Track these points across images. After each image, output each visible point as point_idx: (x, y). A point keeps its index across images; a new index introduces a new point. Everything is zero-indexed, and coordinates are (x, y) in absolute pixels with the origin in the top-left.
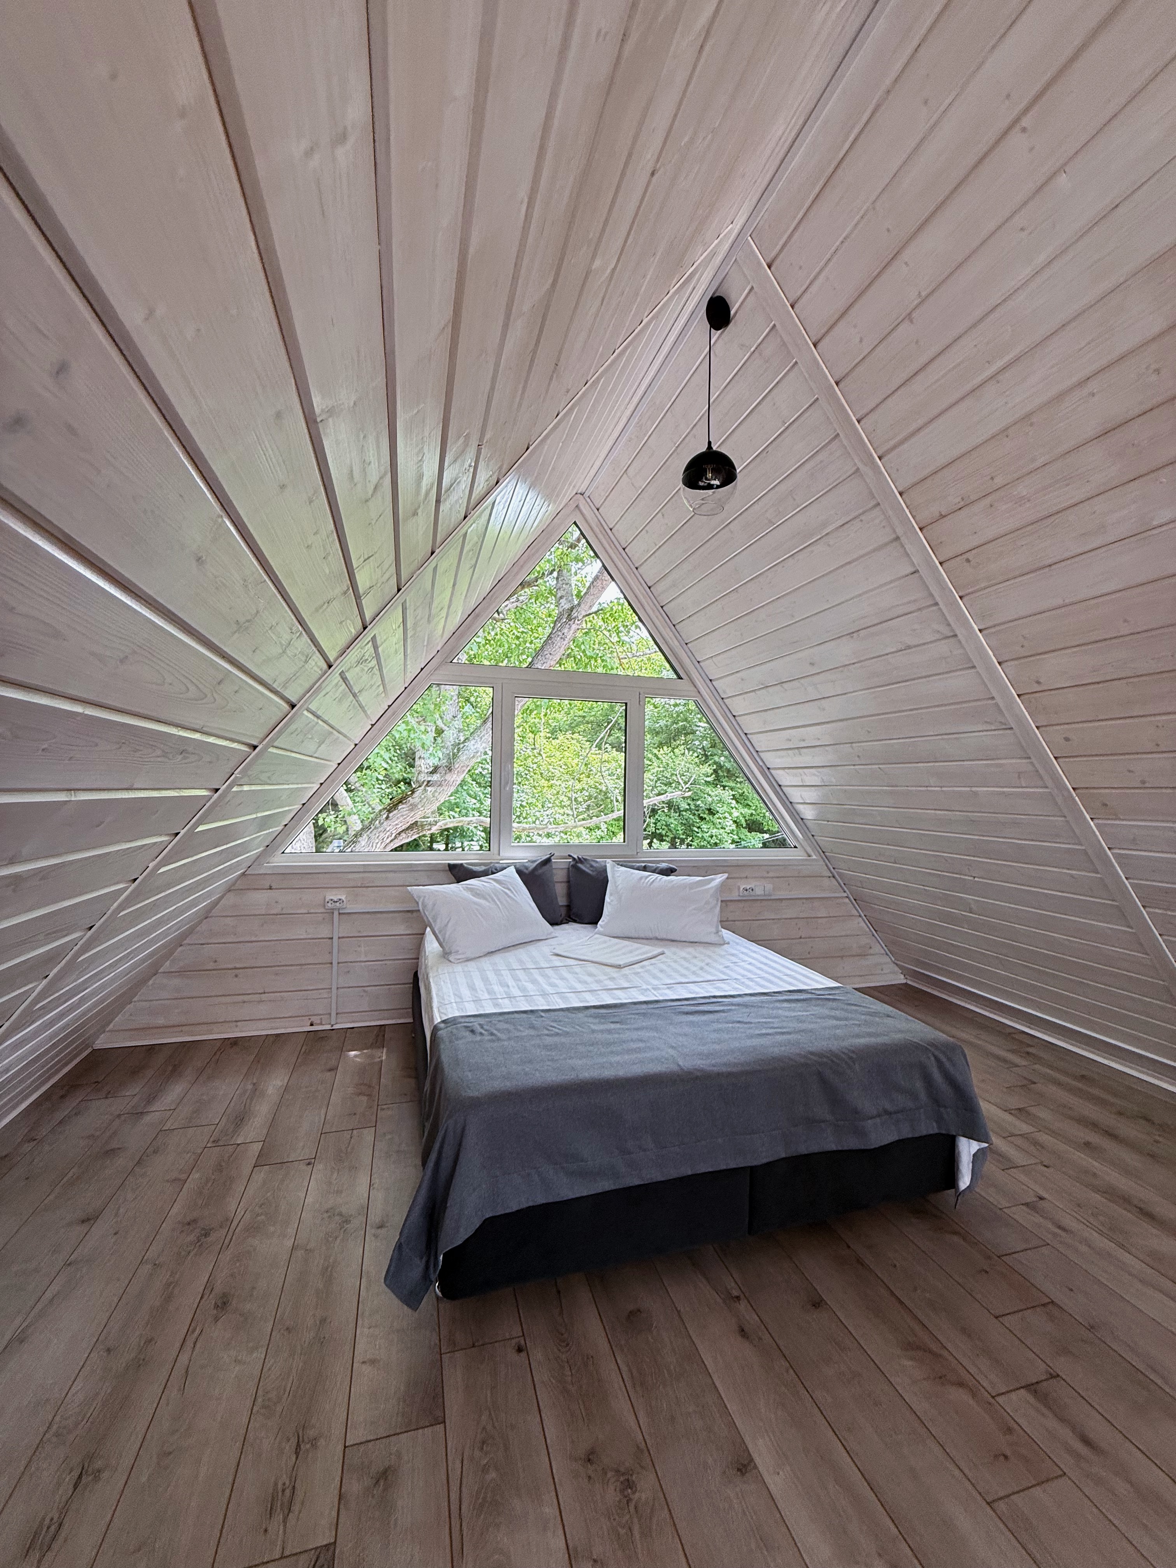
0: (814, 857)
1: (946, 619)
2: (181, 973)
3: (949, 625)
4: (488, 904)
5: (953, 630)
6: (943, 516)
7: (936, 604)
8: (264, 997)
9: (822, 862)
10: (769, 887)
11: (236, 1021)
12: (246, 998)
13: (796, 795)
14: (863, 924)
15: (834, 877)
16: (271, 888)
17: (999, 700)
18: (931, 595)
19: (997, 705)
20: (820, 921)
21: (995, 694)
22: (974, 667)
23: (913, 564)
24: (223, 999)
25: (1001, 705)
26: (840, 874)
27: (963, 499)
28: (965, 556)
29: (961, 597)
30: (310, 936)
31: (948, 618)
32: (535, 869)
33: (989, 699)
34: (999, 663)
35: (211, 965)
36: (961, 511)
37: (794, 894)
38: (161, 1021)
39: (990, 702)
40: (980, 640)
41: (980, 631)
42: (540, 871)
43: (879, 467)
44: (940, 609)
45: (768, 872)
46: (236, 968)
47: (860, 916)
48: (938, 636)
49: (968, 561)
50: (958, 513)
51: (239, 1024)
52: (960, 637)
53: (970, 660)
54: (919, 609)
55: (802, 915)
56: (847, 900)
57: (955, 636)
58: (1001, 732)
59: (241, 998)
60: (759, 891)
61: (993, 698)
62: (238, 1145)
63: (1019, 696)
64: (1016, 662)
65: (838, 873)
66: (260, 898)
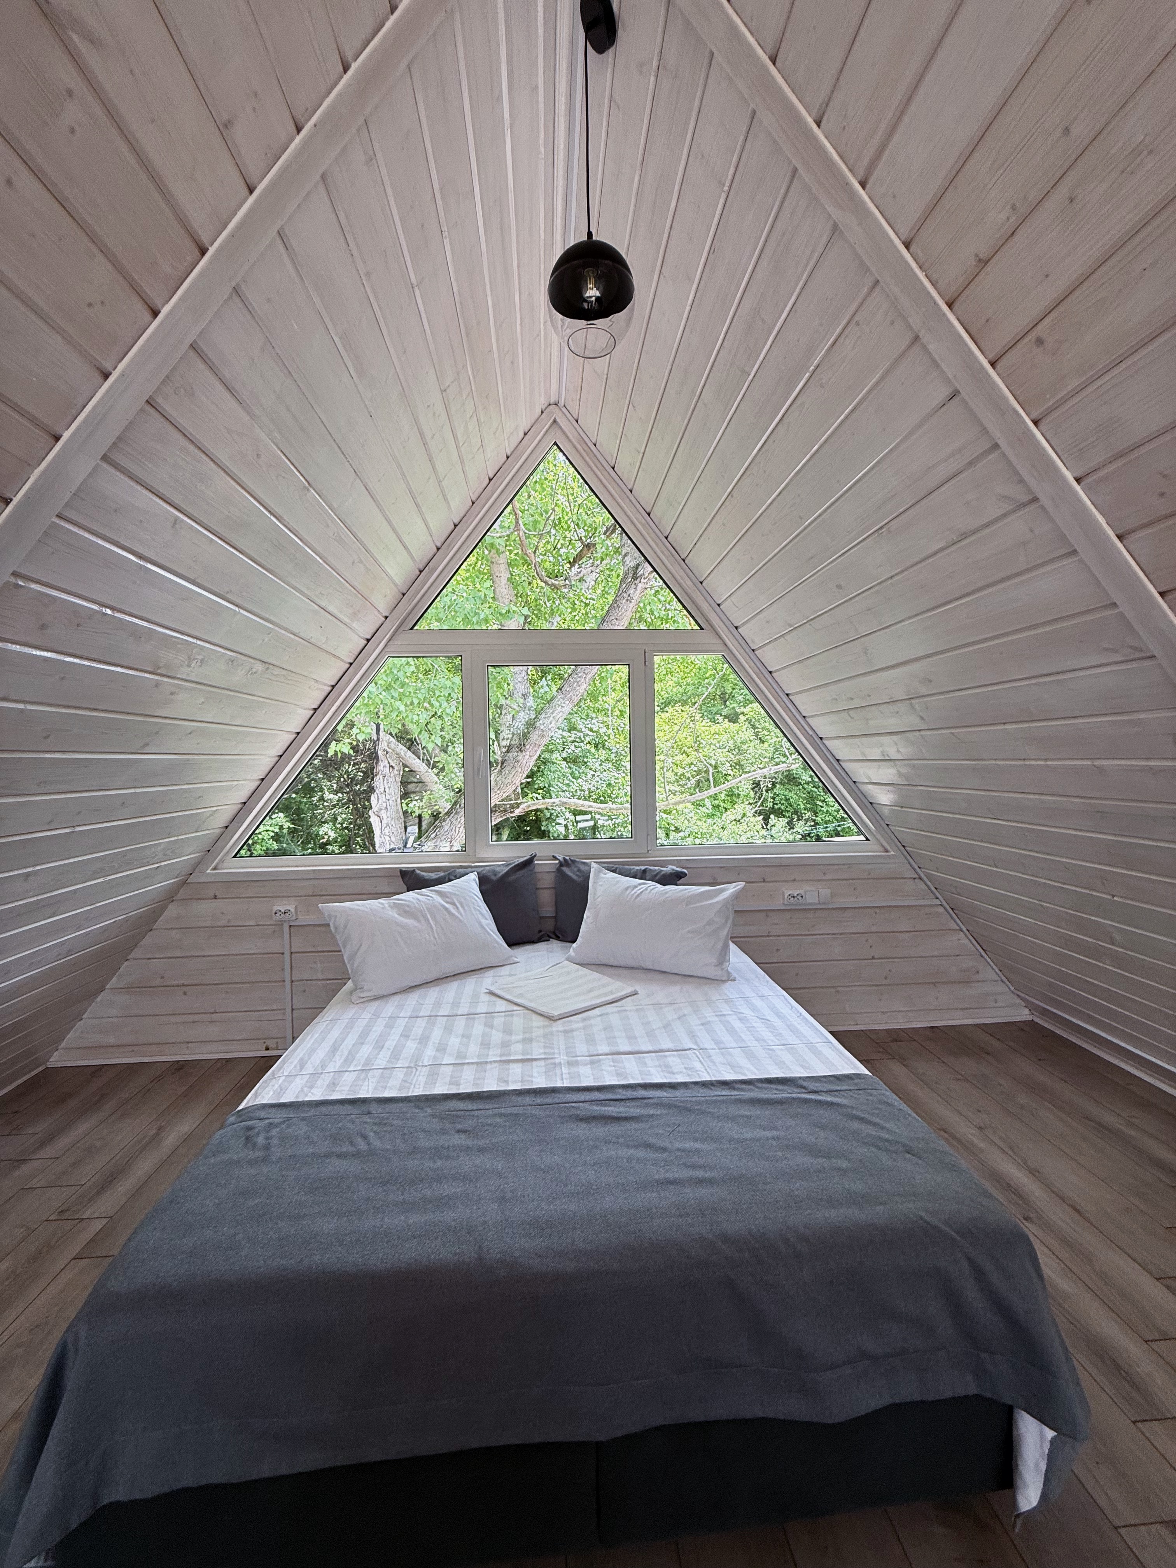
0: (892, 853)
1: (1017, 473)
2: (129, 989)
3: (1022, 481)
4: (417, 924)
5: (1030, 491)
6: (983, 263)
7: (996, 446)
8: (215, 1017)
9: (903, 859)
10: (825, 892)
11: (188, 1043)
12: (197, 1018)
13: (861, 773)
14: (966, 941)
15: (920, 878)
16: (215, 898)
17: (1124, 608)
18: (985, 430)
19: (1121, 615)
20: (901, 936)
21: (1116, 597)
22: (1074, 552)
23: (948, 381)
24: (173, 1019)
25: (1130, 615)
26: (928, 876)
27: (1014, 208)
28: (1032, 336)
29: (1036, 423)
30: (259, 951)
31: (1019, 468)
32: (507, 874)
33: (1106, 607)
34: (1120, 537)
35: (158, 982)
36: (1016, 237)
37: (863, 901)
38: (112, 1040)
39: (1110, 612)
40: (1080, 501)
41: (1078, 480)
42: (513, 878)
43: (863, 202)
44: (1004, 455)
45: (825, 874)
46: (183, 985)
47: (961, 930)
48: (1007, 507)
49: (1040, 341)
50: (1010, 243)
51: (190, 1045)
52: (1044, 500)
53: (1063, 538)
54: (971, 464)
55: (874, 929)
56: (941, 910)
57: (1035, 500)
58: (1135, 665)
59: (190, 1018)
60: (812, 899)
61: (1114, 605)
62: (82, 1219)
63: (1162, 594)
64: (1149, 531)
65: (927, 875)
66: (204, 909)
